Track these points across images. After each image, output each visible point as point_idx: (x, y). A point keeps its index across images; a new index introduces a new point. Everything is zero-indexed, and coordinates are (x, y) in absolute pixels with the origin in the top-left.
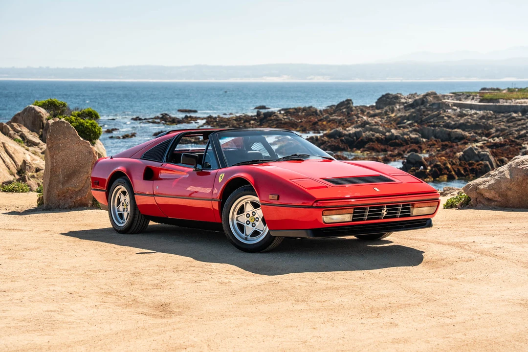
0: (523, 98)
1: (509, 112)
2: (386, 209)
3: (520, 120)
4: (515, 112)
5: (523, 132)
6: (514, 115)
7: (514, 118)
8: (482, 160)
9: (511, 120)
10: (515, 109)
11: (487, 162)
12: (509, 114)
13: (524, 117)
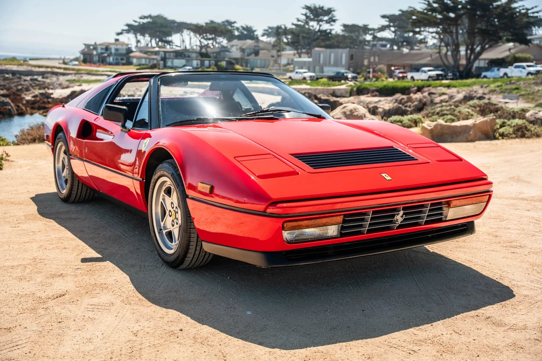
0: (10, 65)
1: (2, 73)
2: (401, 212)
3: (13, 79)
4: (8, 74)
5: (20, 87)
6: (7, 76)
7: (7, 78)
8: (6, 106)
9: (5, 79)
10: (7, 72)
11: (10, 107)
12: (3, 75)
13: (14, 77)
